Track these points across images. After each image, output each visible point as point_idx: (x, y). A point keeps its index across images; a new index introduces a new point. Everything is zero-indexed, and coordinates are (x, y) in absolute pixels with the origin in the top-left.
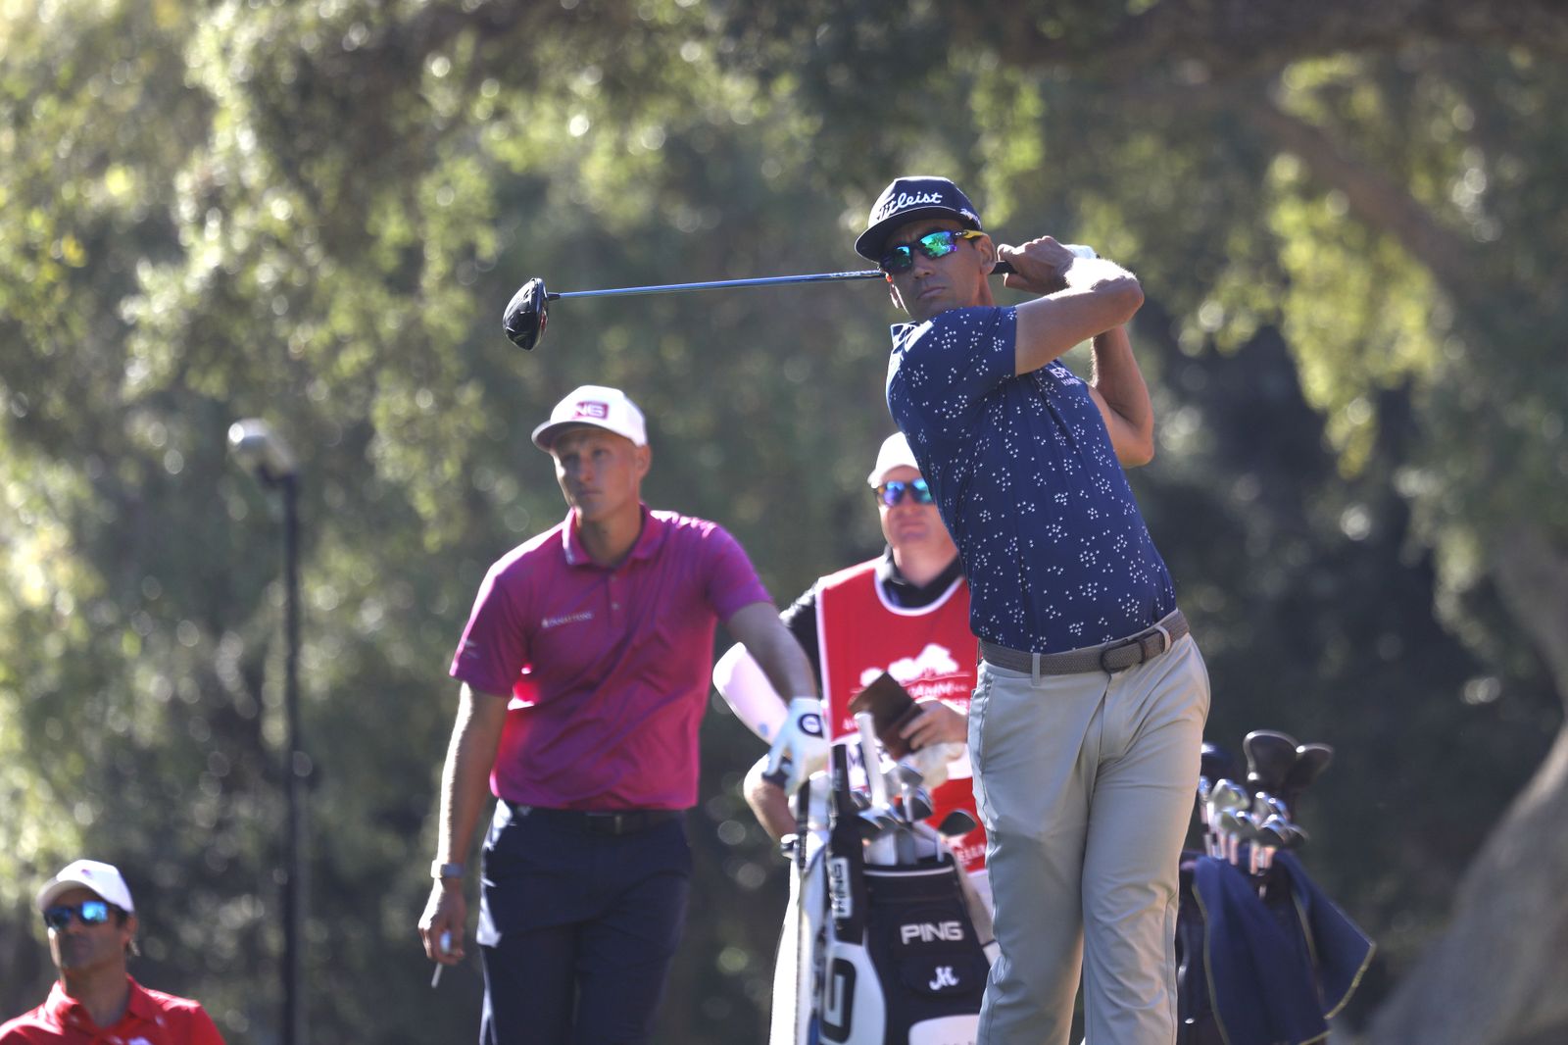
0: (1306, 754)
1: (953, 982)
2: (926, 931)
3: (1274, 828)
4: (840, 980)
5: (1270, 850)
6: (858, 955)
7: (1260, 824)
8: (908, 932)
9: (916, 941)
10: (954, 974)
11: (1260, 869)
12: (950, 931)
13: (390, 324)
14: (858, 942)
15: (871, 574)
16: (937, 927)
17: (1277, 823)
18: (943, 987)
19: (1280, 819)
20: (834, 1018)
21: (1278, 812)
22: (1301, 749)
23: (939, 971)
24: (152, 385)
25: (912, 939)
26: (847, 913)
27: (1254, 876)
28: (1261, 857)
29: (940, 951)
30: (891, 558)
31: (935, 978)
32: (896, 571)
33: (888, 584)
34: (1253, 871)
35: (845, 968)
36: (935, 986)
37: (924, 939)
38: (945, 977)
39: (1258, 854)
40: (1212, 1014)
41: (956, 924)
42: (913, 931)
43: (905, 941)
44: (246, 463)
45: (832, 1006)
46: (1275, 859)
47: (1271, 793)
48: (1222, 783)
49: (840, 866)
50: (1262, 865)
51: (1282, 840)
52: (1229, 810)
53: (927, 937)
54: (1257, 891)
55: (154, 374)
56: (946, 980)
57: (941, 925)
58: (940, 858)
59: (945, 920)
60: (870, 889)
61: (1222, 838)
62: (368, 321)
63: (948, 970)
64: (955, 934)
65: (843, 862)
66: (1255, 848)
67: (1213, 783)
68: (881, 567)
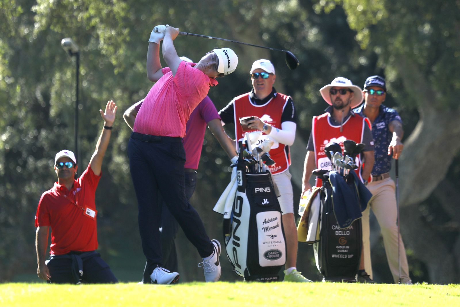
0: (358, 145)
1: (268, 203)
2: (261, 190)
3: (350, 164)
4: (239, 201)
5: (349, 170)
6: (244, 195)
7: (347, 163)
8: (257, 190)
9: (259, 192)
10: (268, 201)
11: (346, 175)
12: (267, 190)
13: (104, 12)
14: (244, 192)
15: (248, 96)
16: (264, 189)
17: (351, 163)
18: (265, 204)
19: (351, 162)
20: (237, 211)
21: (351, 160)
22: (357, 144)
23: (264, 200)
24: (41, 29)
25: (257, 191)
26: (241, 185)
27: (344, 176)
28: (346, 172)
29: (264, 195)
30: (253, 92)
31: (263, 202)
32: (255, 95)
33: (253, 99)
34: (344, 175)
35: (241, 199)
36: (263, 204)
37: (261, 192)
38: (266, 201)
39: (345, 171)
40: (333, 211)
41: (269, 188)
42: (258, 189)
43: (256, 192)
44: (66, 49)
45: (237, 208)
46: (350, 172)
47: (349, 156)
48: (337, 152)
49: (240, 172)
50: (346, 174)
51: (351, 167)
52: (338, 160)
53: (261, 191)
54: (345, 180)
55: (41, 26)
56: (266, 202)
57: (265, 188)
58: (265, 171)
59: (266, 187)
60: (247, 179)
61: (336, 167)
62: (99, 11)
63: (267, 199)
64: (269, 191)
65: (241, 171)
66: (345, 169)
67: (334, 153)
68: (250, 94)
